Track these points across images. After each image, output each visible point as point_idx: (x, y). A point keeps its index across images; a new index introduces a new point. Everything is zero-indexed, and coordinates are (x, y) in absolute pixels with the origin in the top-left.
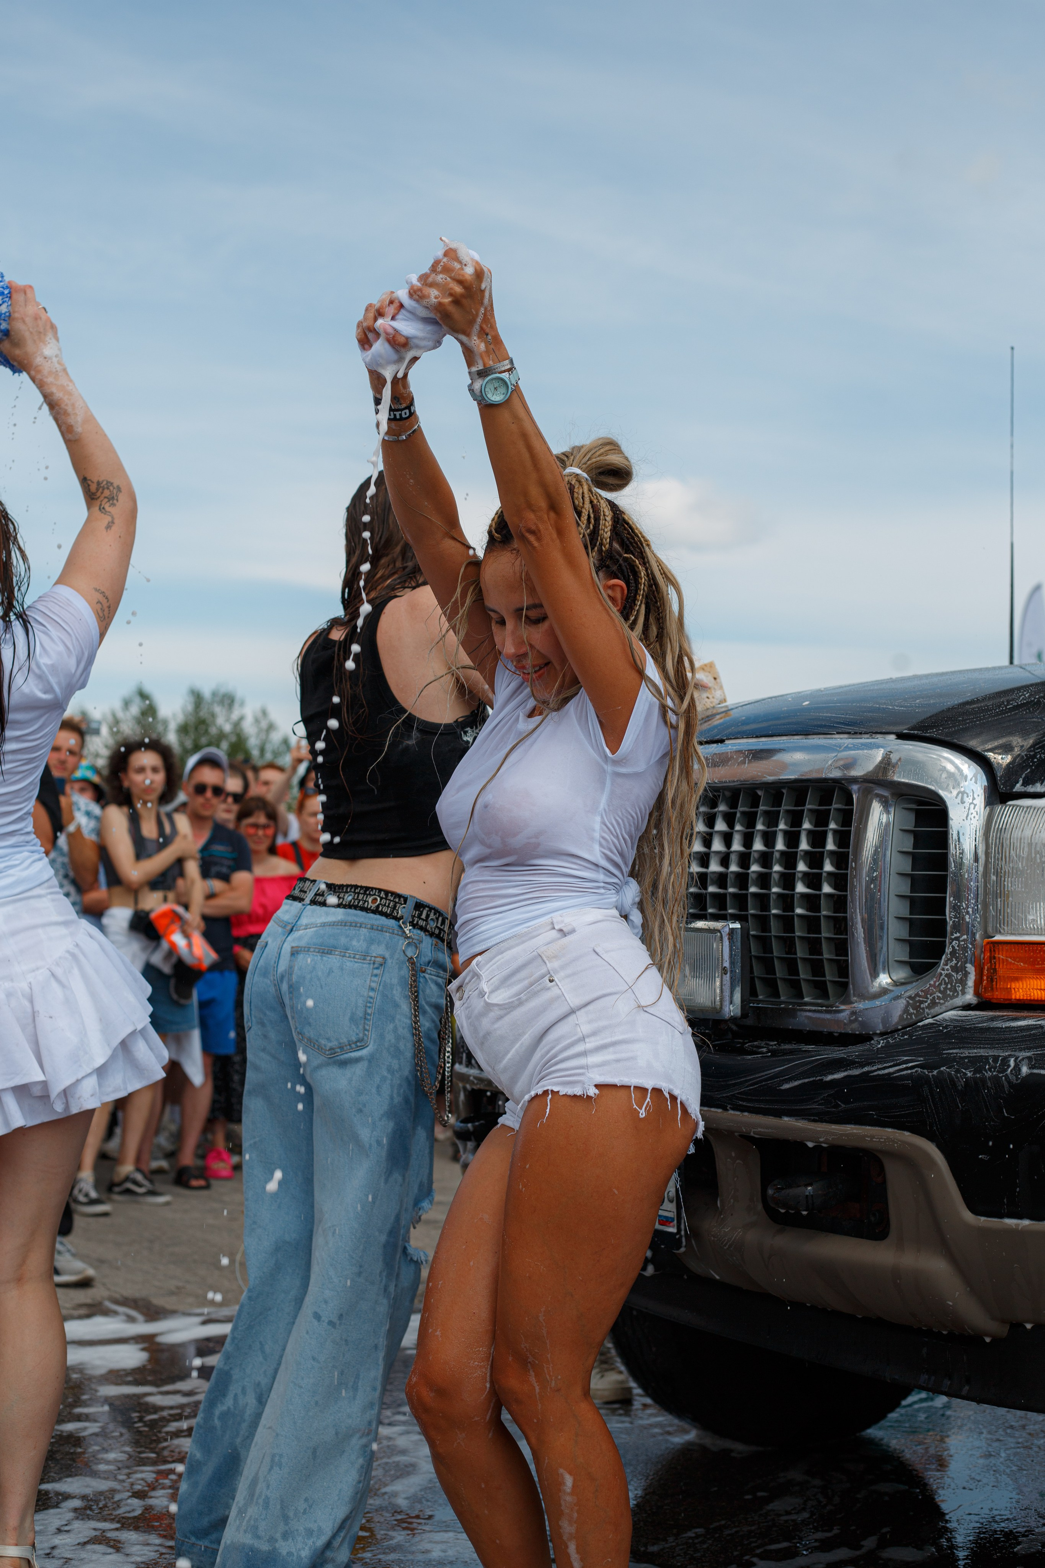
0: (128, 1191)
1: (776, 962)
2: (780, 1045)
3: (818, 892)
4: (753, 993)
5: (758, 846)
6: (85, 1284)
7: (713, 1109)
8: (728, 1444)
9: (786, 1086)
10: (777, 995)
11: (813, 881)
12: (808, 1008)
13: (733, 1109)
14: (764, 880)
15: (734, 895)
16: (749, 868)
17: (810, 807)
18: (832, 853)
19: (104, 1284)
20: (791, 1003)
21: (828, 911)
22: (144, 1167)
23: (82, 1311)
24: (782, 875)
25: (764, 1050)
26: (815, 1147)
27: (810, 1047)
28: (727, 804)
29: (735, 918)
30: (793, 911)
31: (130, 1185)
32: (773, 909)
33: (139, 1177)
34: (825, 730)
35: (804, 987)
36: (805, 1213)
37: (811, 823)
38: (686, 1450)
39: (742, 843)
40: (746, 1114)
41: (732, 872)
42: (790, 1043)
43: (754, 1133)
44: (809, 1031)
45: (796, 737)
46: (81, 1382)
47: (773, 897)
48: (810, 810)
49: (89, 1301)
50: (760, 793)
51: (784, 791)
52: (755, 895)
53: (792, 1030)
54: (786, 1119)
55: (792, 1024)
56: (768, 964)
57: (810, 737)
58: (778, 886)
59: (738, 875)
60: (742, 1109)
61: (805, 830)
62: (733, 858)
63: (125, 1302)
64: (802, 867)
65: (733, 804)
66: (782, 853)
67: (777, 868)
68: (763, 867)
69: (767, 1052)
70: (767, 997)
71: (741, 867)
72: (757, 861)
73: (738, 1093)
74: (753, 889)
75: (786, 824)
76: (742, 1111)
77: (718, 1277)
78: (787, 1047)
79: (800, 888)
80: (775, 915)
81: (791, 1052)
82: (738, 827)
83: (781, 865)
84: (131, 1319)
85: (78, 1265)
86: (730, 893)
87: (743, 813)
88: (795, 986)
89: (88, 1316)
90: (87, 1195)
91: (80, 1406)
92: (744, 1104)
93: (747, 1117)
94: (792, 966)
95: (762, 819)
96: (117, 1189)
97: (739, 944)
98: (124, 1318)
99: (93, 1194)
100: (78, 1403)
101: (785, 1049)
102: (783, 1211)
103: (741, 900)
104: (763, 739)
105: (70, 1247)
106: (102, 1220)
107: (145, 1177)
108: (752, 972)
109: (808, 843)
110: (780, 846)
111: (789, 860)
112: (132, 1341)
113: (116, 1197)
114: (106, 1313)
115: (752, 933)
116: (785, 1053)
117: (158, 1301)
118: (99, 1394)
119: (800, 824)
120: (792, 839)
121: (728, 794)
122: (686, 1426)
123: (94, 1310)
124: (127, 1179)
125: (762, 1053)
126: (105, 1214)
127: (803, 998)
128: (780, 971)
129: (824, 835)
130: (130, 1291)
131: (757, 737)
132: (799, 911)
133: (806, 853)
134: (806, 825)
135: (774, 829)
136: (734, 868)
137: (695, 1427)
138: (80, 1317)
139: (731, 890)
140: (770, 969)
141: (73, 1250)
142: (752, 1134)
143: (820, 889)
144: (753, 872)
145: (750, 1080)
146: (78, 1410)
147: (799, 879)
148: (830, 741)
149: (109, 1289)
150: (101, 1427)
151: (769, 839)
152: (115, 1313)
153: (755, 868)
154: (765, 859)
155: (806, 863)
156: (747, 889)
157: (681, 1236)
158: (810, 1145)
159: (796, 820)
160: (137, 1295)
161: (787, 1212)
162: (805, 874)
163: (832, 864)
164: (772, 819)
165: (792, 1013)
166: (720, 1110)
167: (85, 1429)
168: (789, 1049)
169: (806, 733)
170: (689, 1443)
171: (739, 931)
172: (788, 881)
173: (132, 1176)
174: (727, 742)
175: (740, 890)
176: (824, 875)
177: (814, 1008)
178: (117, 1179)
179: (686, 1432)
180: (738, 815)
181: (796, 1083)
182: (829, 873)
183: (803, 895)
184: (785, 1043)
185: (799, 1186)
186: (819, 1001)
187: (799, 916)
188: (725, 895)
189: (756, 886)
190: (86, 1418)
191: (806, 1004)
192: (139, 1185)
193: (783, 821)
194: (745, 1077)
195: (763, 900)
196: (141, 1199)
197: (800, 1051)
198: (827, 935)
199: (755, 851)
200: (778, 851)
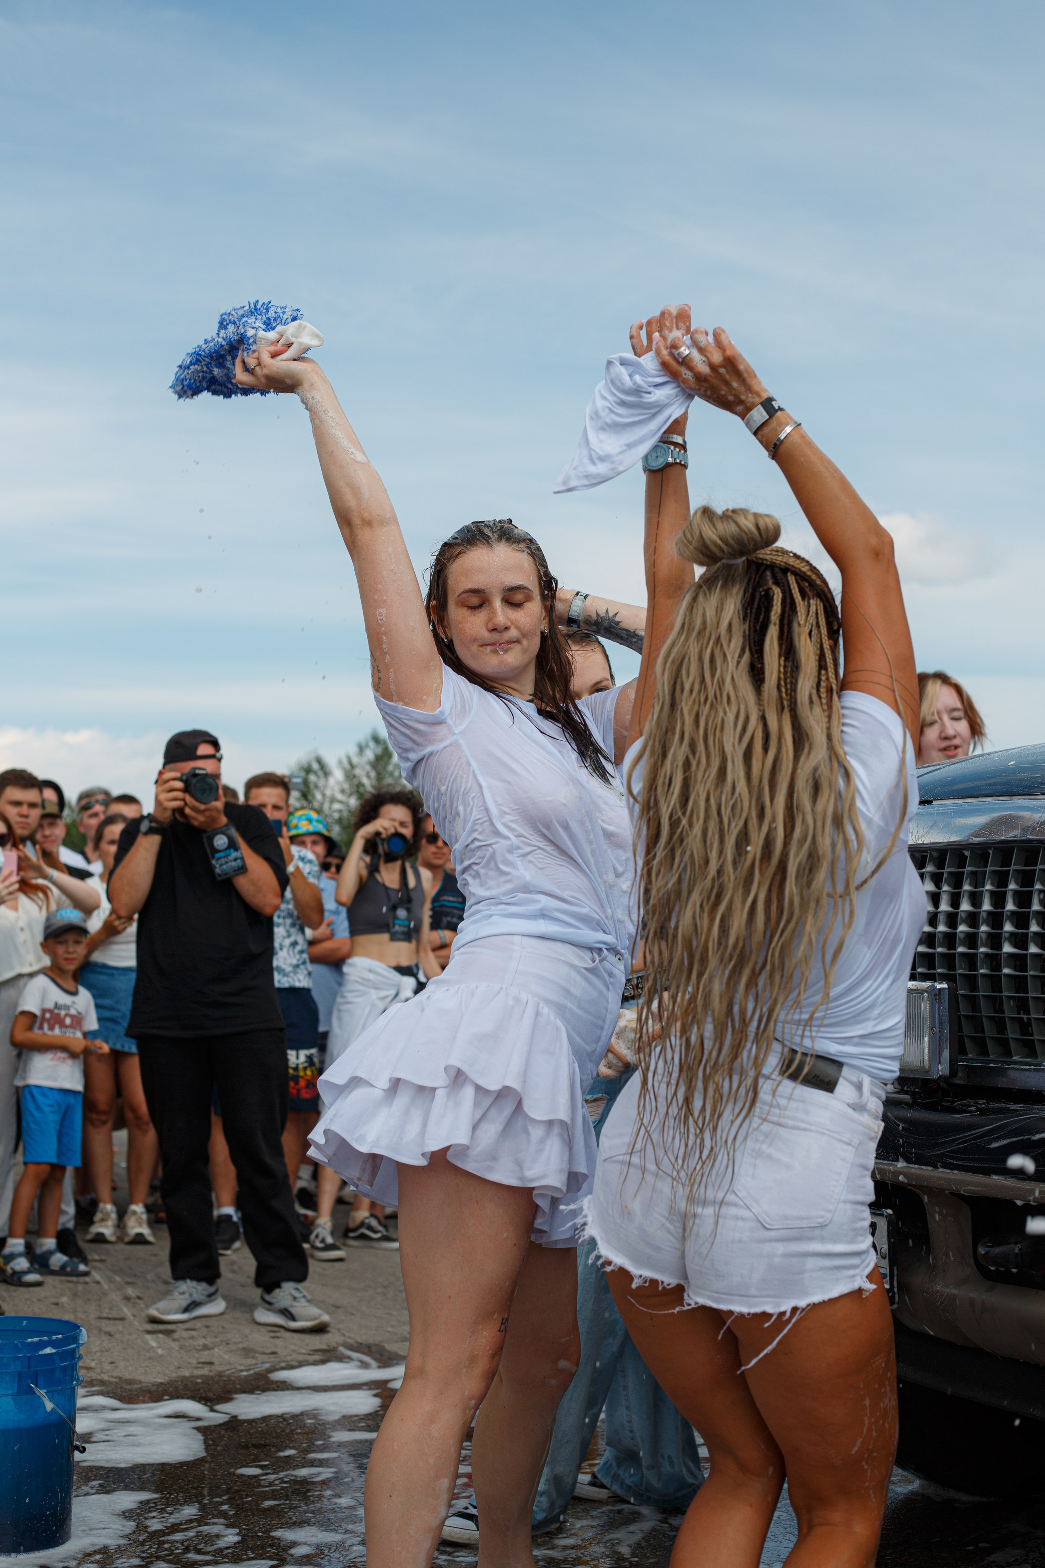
0: (363, 1237)
1: (985, 1021)
2: (989, 1104)
3: (1024, 952)
4: (962, 1051)
5: (965, 906)
6: (320, 1329)
7: (923, 1167)
8: (952, 1494)
9: (995, 1145)
10: (985, 1052)
11: (1020, 941)
12: (1017, 1067)
13: (942, 1167)
14: (971, 940)
15: (942, 955)
16: (956, 928)
17: (1016, 867)
18: (1038, 913)
19: (339, 1330)
20: (1000, 1062)
21: (1035, 970)
22: (378, 1213)
23: (317, 1357)
24: (989, 935)
25: (973, 1109)
26: (1024, 1205)
27: (1019, 1106)
28: (935, 865)
29: (943, 978)
30: (1001, 971)
31: (364, 1231)
32: (982, 968)
33: (374, 1223)
34: (1029, 791)
35: (1013, 1046)
36: (1014, 1270)
37: (1017, 883)
38: (911, 1500)
39: (950, 902)
40: (956, 1172)
41: (939, 932)
42: (999, 1101)
43: (964, 1191)
44: (1018, 1090)
45: (1001, 798)
46: (316, 1428)
47: (980, 956)
48: (1015, 871)
49: (324, 1347)
50: (967, 853)
51: (991, 852)
52: (963, 954)
53: (1001, 1088)
54: (995, 1177)
55: (1002, 1082)
56: (976, 1022)
57: (1014, 798)
58: (985, 946)
59: (946, 934)
60: (952, 1167)
61: (1010, 890)
62: (941, 917)
63: (359, 1348)
64: (1008, 927)
65: (940, 865)
66: (989, 913)
67: (984, 928)
68: (970, 927)
69: (976, 1111)
70: (978, 1055)
71: (950, 927)
72: (964, 921)
73: (948, 1152)
74: (961, 949)
75: (992, 884)
76: (952, 1169)
77: (932, 1333)
78: (996, 1105)
79: (1007, 948)
80: (983, 975)
81: (1000, 1111)
82: (945, 888)
83: (988, 925)
84: (365, 1365)
85: (314, 1311)
86: (938, 953)
87: (950, 873)
88: (1004, 1045)
89: (323, 1362)
90: (323, 1241)
91: (314, 1452)
92: (954, 1162)
93: (956, 1175)
94: (1001, 1025)
95: (968, 880)
96: (352, 1235)
97: (947, 1004)
98: (358, 1363)
99: (330, 1240)
100: (310, 1449)
101: (994, 1108)
102: (993, 1268)
103: (949, 960)
104: (969, 800)
105: (305, 1293)
106: (337, 1264)
107: (380, 1223)
108: (960, 1030)
109: (1015, 904)
110: (987, 906)
111: (996, 920)
112: (365, 1387)
113: (351, 1242)
114: (341, 1359)
115: (961, 992)
116: (993, 1112)
117: (391, 1347)
118: (332, 1439)
119: (1006, 885)
120: (998, 899)
121: (935, 854)
122: (910, 1476)
123: (328, 1356)
124: (362, 1224)
125: (971, 1112)
126: (340, 1260)
127: (1011, 1056)
128: (989, 1031)
129: (1030, 895)
130: (364, 1337)
131: (963, 798)
132: (1006, 971)
133: (1013, 913)
134: (1012, 886)
135: (981, 889)
136: (942, 928)
137: (919, 1477)
138: (315, 1363)
139: (940, 950)
140: (980, 1028)
141: (309, 1297)
142: (962, 1192)
143: (1026, 949)
144: (961, 932)
145: (960, 1138)
146: (312, 1456)
147: (1005, 939)
148: (1034, 802)
149: (344, 1335)
150: (335, 1473)
151: (975, 898)
152: (350, 1359)
153: (962, 928)
154: (973, 919)
155: (1012, 924)
156: (955, 949)
157: (894, 1293)
158: (1019, 1203)
159: (1002, 880)
160: (371, 1341)
161: (997, 1269)
162: (1012, 934)
163: (1038, 924)
164: (978, 880)
165: (1002, 1072)
166: (930, 1168)
167: (319, 1474)
168: (999, 1108)
169: (1011, 794)
170: (912, 1493)
171: (947, 991)
172: (995, 941)
173: (367, 1221)
174: (934, 803)
175: (949, 949)
176: (1030, 935)
177: (1022, 1067)
178: (352, 1225)
179: (911, 1482)
180: (945, 875)
181: (1005, 1142)
182: (1035, 933)
183: (1010, 955)
184: (994, 1102)
185: (1009, 1244)
186: (1028, 1060)
187: (1007, 975)
188: (933, 955)
189: (964, 945)
190: (321, 1463)
191: (1015, 1063)
192: (375, 1231)
193: (989, 882)
194: (954, 1135)
195: (971, 960)
196: (375, 1244)
197: (1008, 1109)
198: (1035, 995)
199: (962, 911)
200: (984, 911)
